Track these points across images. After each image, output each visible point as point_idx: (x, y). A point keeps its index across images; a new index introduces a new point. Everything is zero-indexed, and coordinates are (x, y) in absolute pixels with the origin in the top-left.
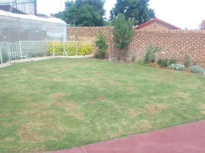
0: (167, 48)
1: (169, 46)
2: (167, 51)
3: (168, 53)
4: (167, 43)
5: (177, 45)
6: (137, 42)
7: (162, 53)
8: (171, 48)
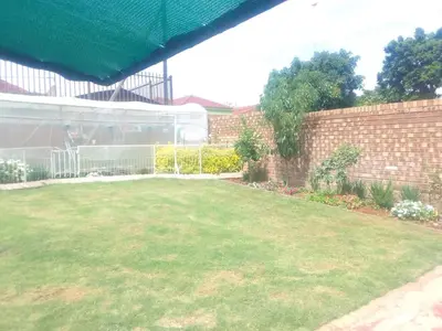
0: (398, 154)
1: (403, 149)
2: (400, 164)
3: (404, 169)
4: (399, 142)
5: (425, 145)
6: (327, 141)
7: (388, 168)
8: (412, 155)
